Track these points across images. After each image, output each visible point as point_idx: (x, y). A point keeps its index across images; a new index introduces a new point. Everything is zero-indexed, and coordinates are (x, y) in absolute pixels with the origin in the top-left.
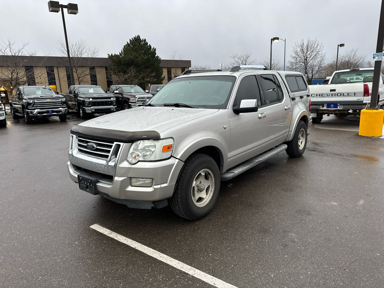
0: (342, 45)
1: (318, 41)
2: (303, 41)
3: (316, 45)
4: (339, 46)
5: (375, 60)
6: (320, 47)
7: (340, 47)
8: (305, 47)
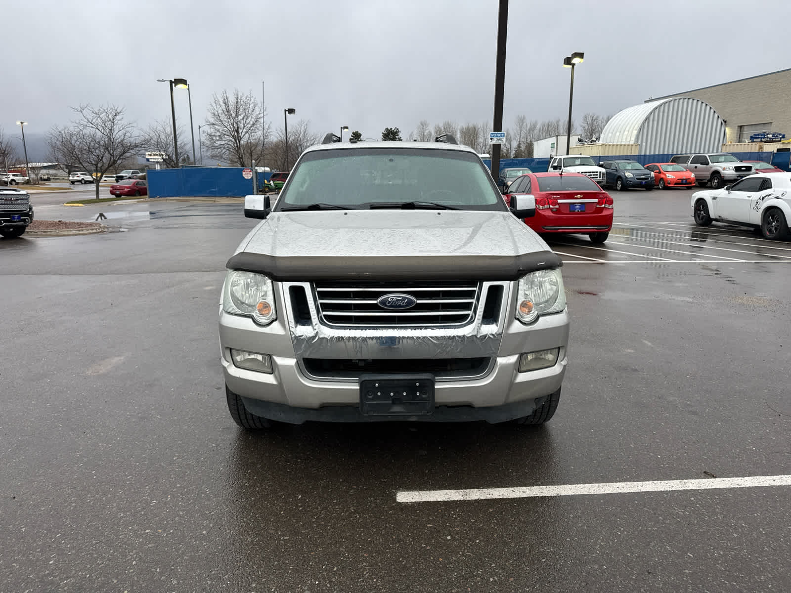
0: (291, 111)
1: (255, 98)
2: (226, 93)
3: (252, 105)
4: (287, 112)
5: (494, 142)
6: (259, 110)
7: (289, 113)
8: (232, 107)
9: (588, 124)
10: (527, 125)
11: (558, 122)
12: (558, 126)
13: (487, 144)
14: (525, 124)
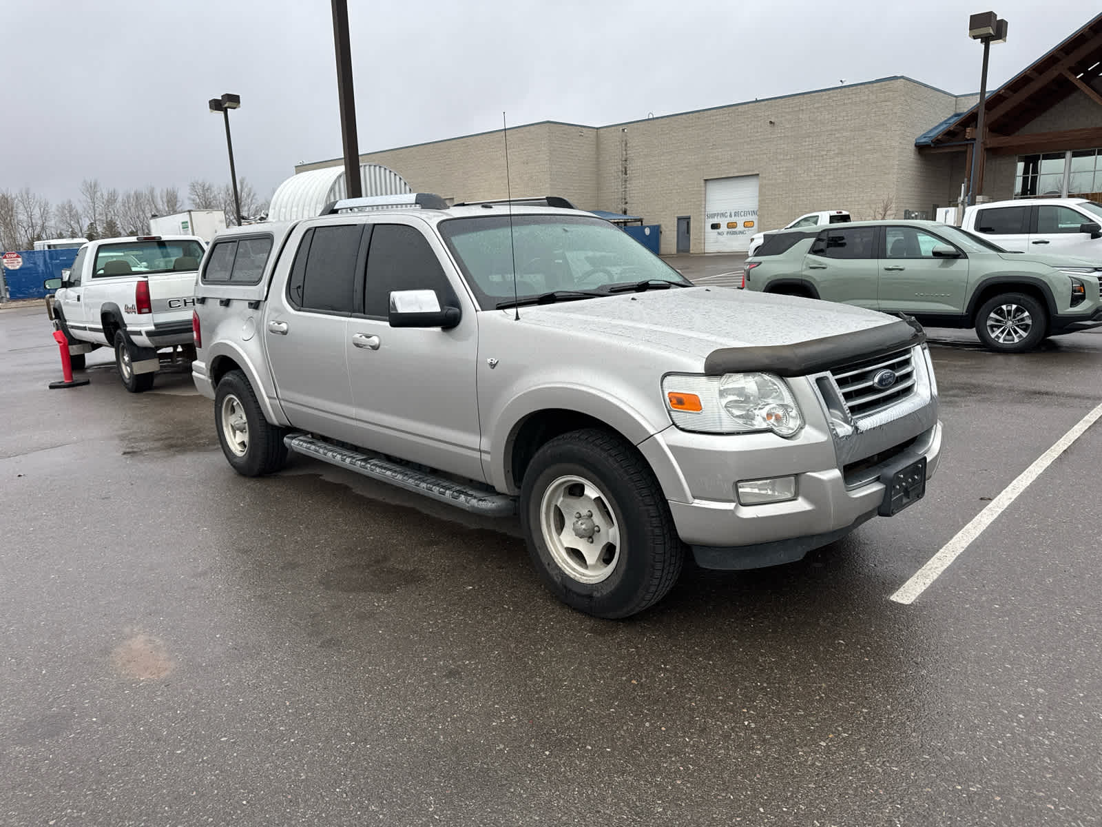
9: (198, 195)
10: (102, 195)
11: (152, 192)
12: (153, 197)
13: (36, 223)
14: (99, 194)
